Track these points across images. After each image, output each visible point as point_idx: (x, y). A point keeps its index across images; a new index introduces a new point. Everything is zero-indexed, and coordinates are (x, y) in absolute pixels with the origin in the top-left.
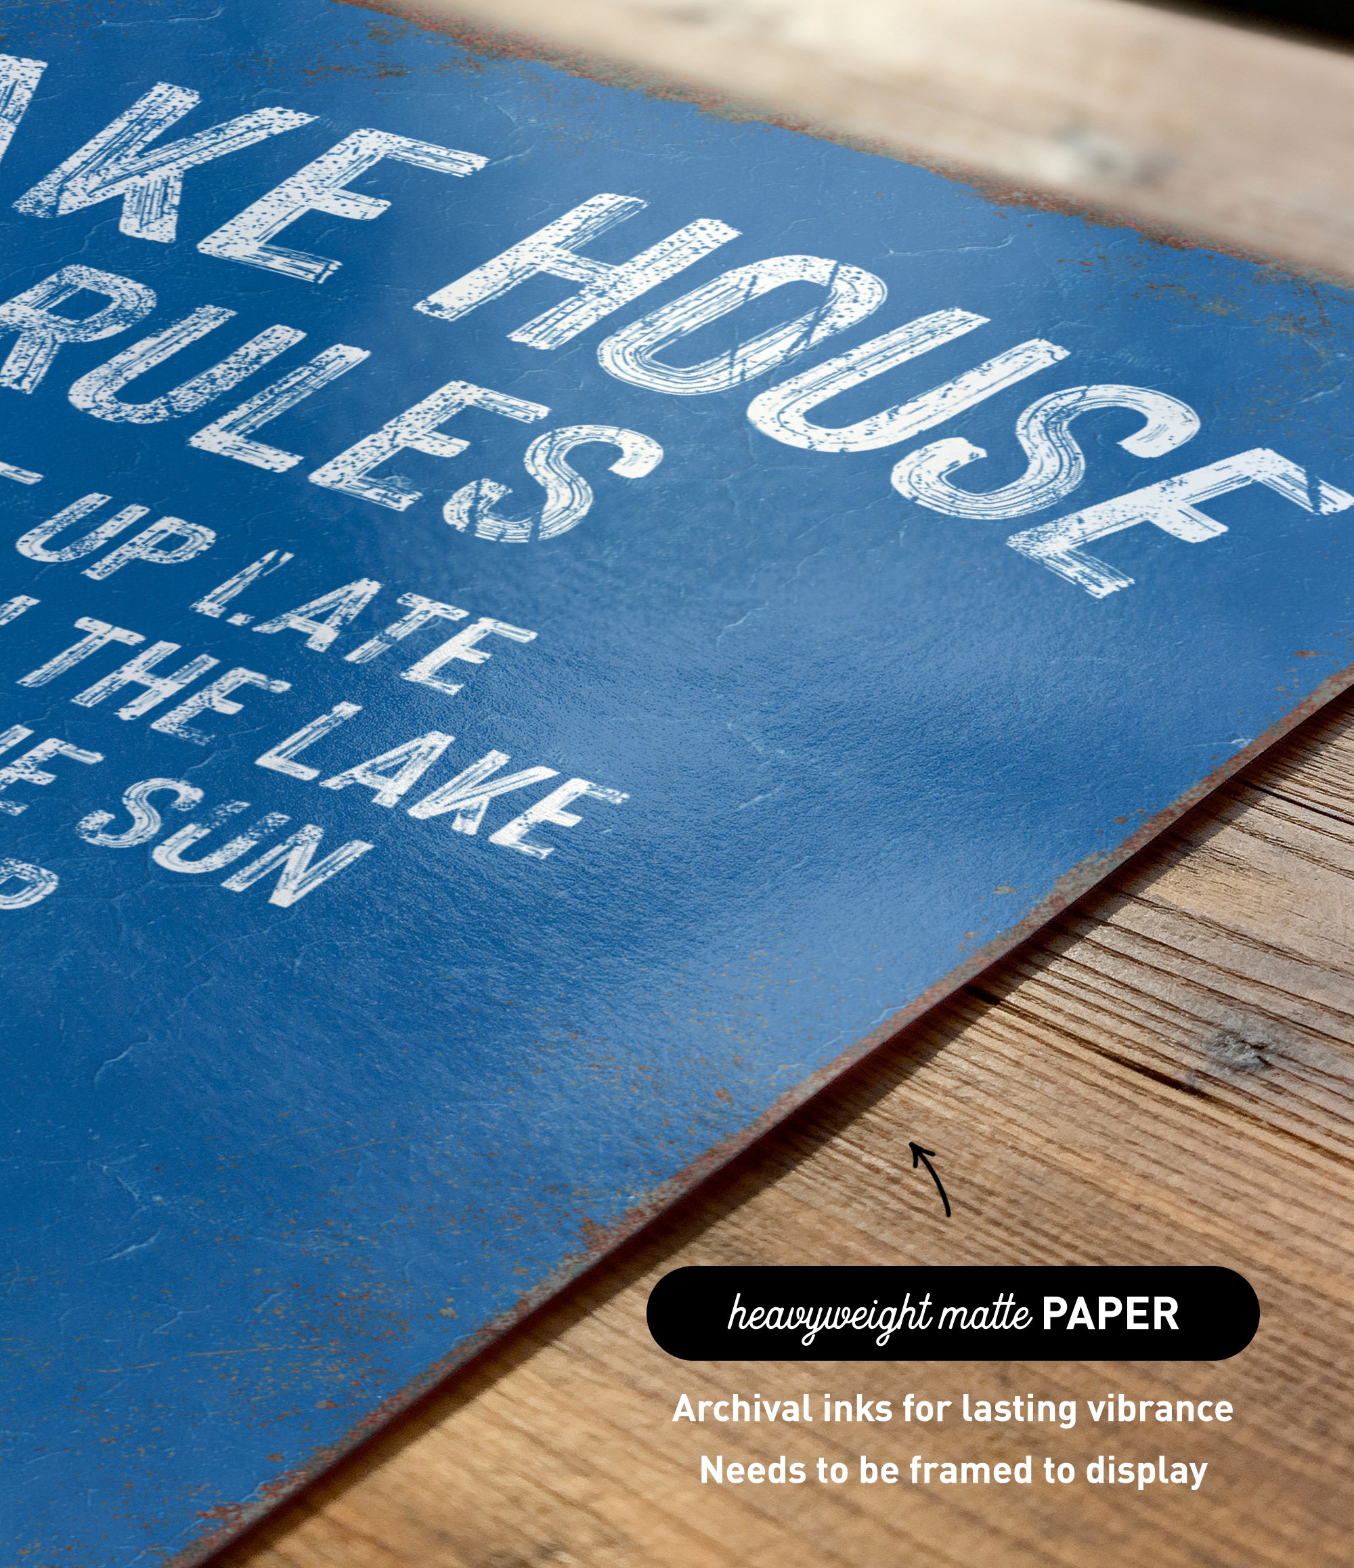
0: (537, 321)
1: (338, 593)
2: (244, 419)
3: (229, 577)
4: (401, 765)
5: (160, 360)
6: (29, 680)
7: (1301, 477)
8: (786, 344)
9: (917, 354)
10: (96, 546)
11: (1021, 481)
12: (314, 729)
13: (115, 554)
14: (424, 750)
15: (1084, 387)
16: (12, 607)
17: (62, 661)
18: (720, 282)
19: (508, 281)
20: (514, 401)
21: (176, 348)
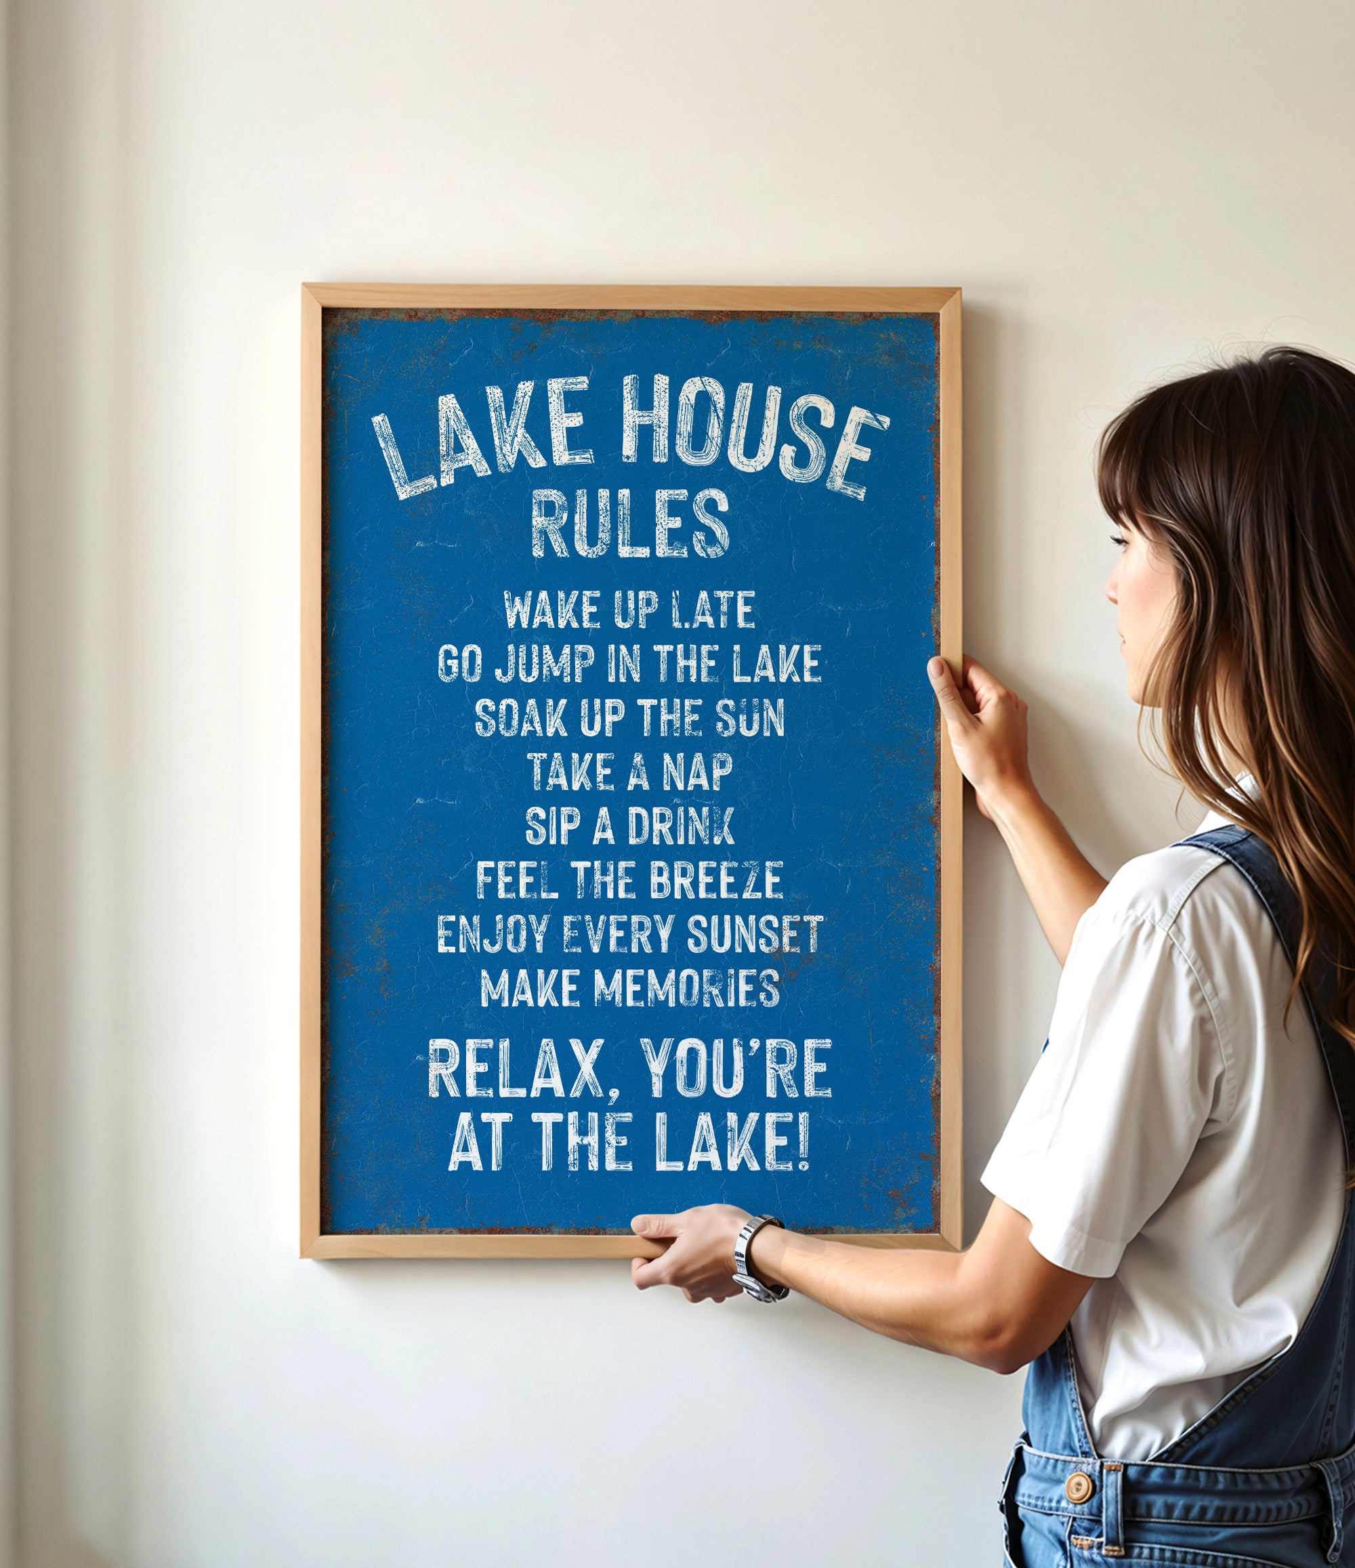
0: (654, 449)
1: (699, 601)
2: (623, 539)
3: (672, 610)
4: (765, 662)
5: (586, 522)
6: (662, 679)
7: (870, 415)
8: (716, 425)
9: (748, 410)
10: (634, 614)
11: (812, 456)
12: (736, 659)
13: (640, 617)
14: (765, 654)
15: (795, 403)
16: (636, 653)
17: (663, 667)
18: (681, 404)
19: (634, 434)
20: (677, 492)
21: (585, 515)
